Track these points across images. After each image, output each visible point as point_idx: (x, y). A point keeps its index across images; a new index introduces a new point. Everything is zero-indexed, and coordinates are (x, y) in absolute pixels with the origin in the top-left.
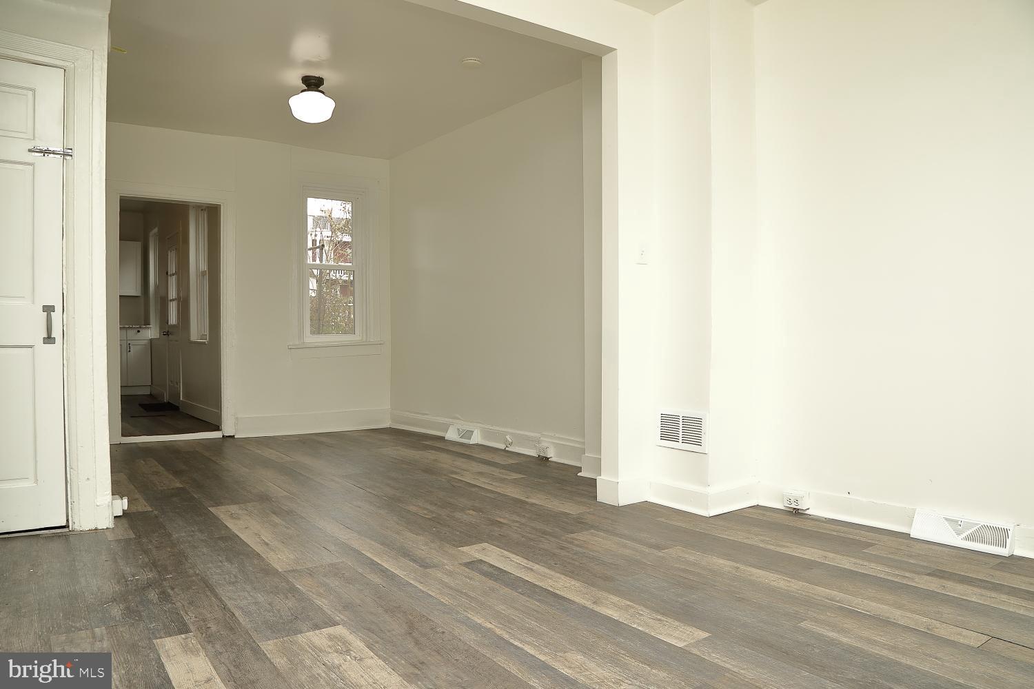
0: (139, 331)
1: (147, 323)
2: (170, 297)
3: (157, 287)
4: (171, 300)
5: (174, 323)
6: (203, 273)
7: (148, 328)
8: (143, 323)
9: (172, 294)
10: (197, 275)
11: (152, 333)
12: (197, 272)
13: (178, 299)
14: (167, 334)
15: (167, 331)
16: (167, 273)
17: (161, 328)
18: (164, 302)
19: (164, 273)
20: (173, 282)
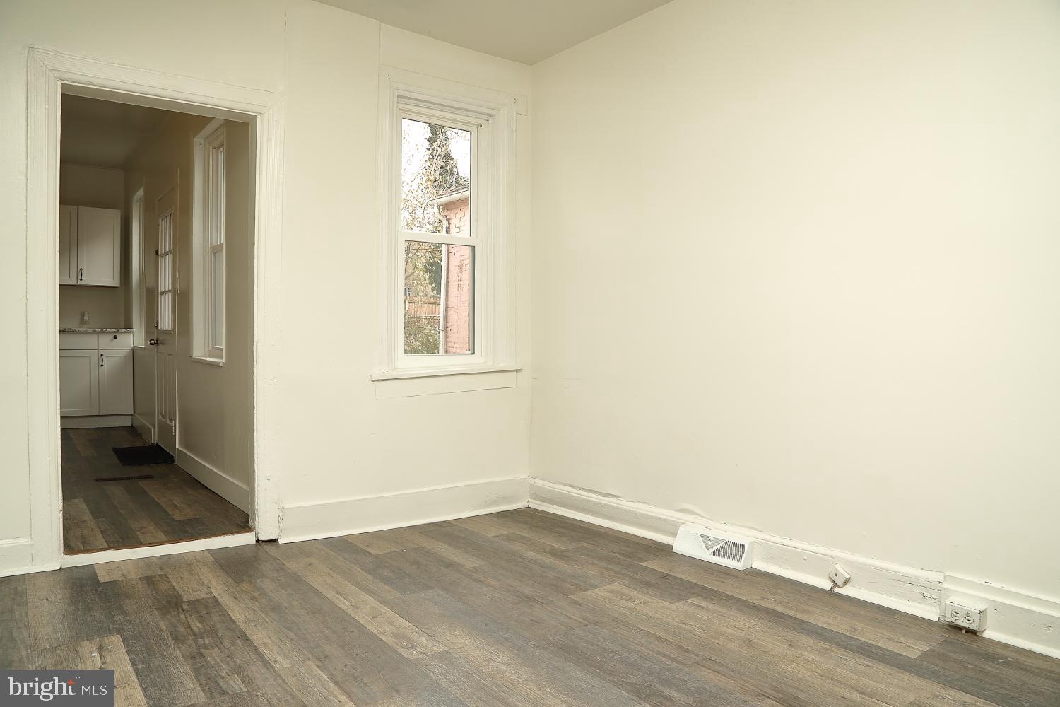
0: (115, 337)
1: (128, 325)
2: (162, 288)
3: (143, 275)
4: (162, 293)
5: (167, 328)
6: (216, 251)
7: (130, 332)
8: (123, 324)
9: (165, 282)
10: (204, 251)
11: (135, 338)
12: (204, 247)
13: (174, 291)
14: (156, 343)
15: (156, 340)
16: (157, 253)
17: (147, 333)
18: (151, 296)
19: (152, 252)
20: (165, 265)
